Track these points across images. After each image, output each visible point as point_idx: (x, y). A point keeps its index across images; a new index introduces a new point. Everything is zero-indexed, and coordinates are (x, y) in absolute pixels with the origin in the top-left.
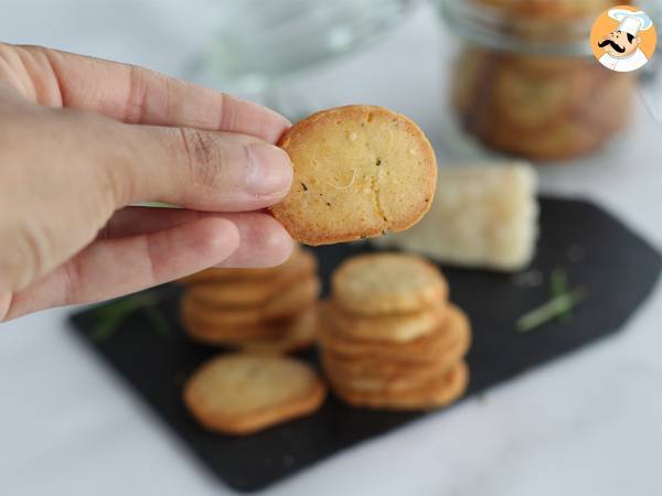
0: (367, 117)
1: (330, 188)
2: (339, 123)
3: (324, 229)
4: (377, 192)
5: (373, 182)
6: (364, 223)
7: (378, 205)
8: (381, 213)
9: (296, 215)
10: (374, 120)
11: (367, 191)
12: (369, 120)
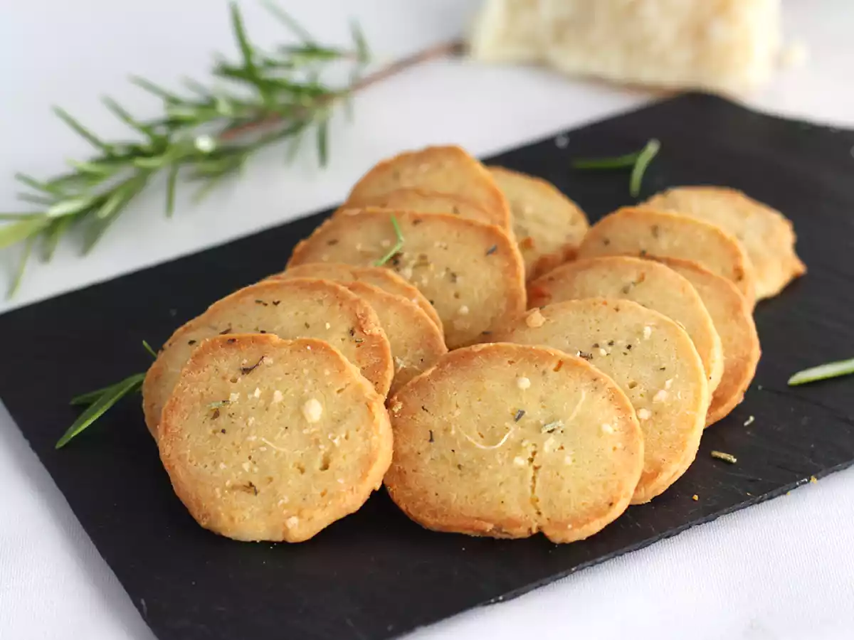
0: (554, 365)
1: (467, 445)
2: (511, 362)
3: (444, 502)
4: (536, 468)
5: (534, 453)
6: (502, 508)
7: (533, 489)
8: (535, 501)
9: (409, 472)
10: (562, 370)
11: (520, 461)
12: (556, 370)
